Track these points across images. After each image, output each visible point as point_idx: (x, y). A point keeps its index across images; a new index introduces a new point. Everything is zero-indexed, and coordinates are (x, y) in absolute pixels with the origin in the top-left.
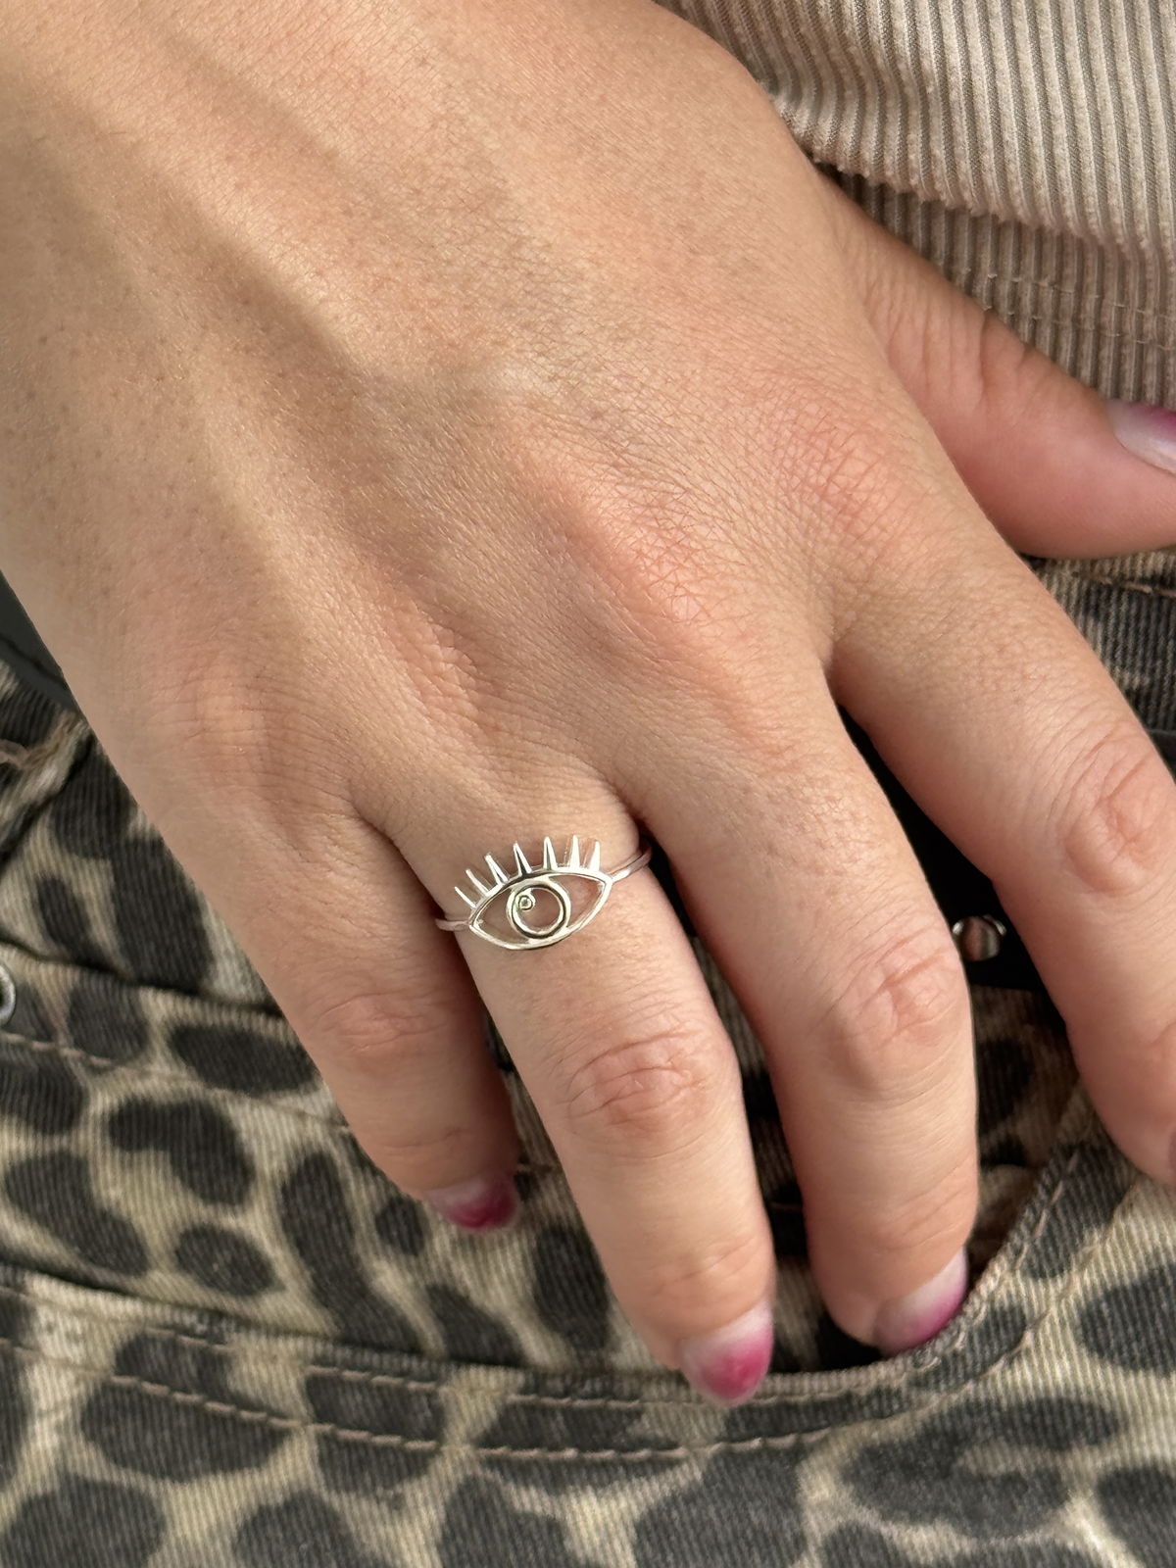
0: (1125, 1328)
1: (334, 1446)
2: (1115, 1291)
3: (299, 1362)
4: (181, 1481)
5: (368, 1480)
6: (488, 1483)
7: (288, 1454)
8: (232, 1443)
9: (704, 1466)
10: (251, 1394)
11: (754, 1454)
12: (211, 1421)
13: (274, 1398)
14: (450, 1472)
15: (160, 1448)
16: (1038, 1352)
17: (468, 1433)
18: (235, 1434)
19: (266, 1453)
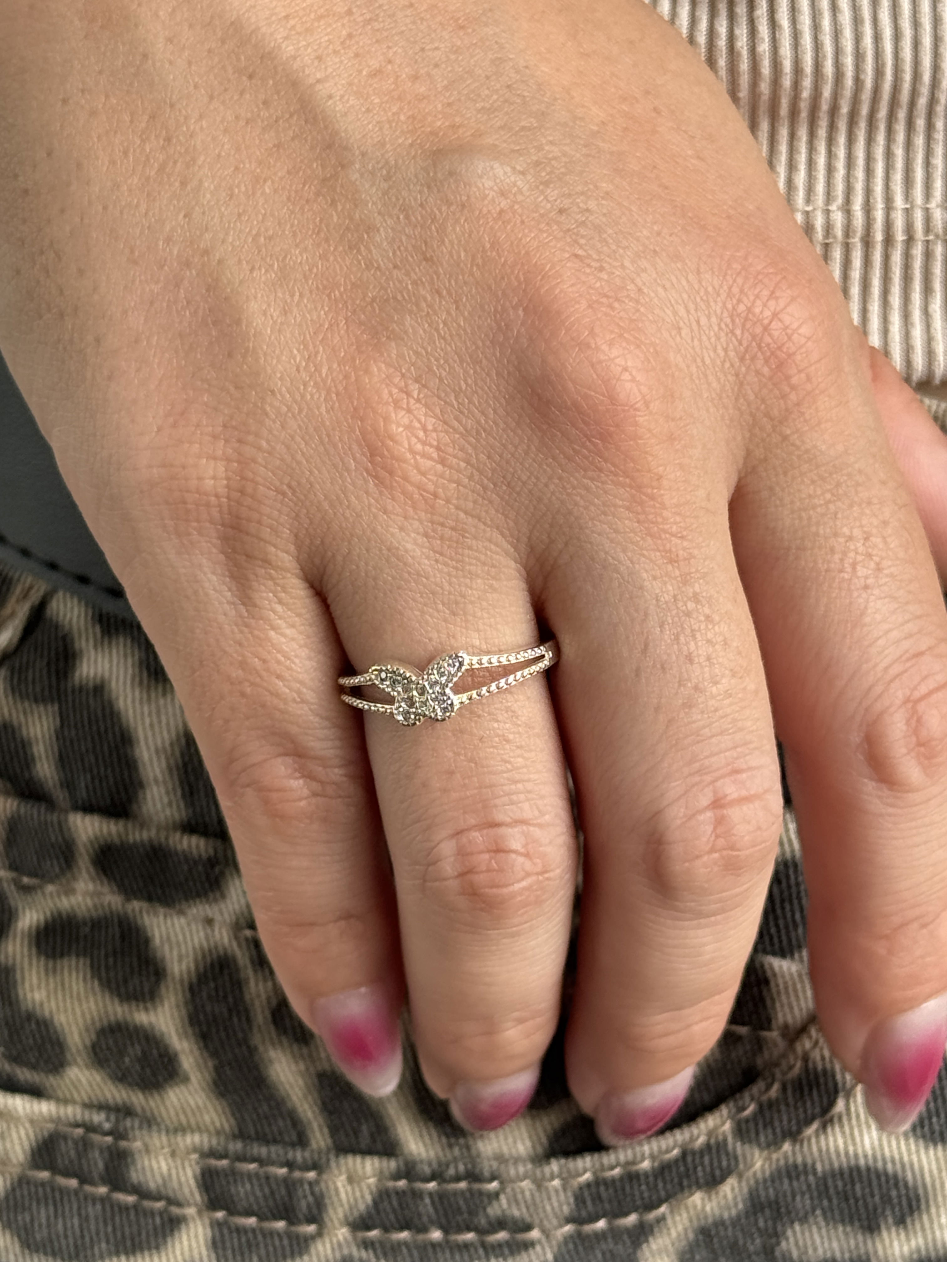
1: (226, 1231)
3: (195, 1156)
7: (185, 1238)
8: (135, 1228)
9: (556, 1249)
10: (152, 1186)
11: (600, 1236)
12: (116, 1209)
13: (174, 1190)
14: (329, 1252)
15: (69, 1233)
16: (850, 1119)
17: (346, 1217)
18: (138, 1221)
19: (164, 1237)
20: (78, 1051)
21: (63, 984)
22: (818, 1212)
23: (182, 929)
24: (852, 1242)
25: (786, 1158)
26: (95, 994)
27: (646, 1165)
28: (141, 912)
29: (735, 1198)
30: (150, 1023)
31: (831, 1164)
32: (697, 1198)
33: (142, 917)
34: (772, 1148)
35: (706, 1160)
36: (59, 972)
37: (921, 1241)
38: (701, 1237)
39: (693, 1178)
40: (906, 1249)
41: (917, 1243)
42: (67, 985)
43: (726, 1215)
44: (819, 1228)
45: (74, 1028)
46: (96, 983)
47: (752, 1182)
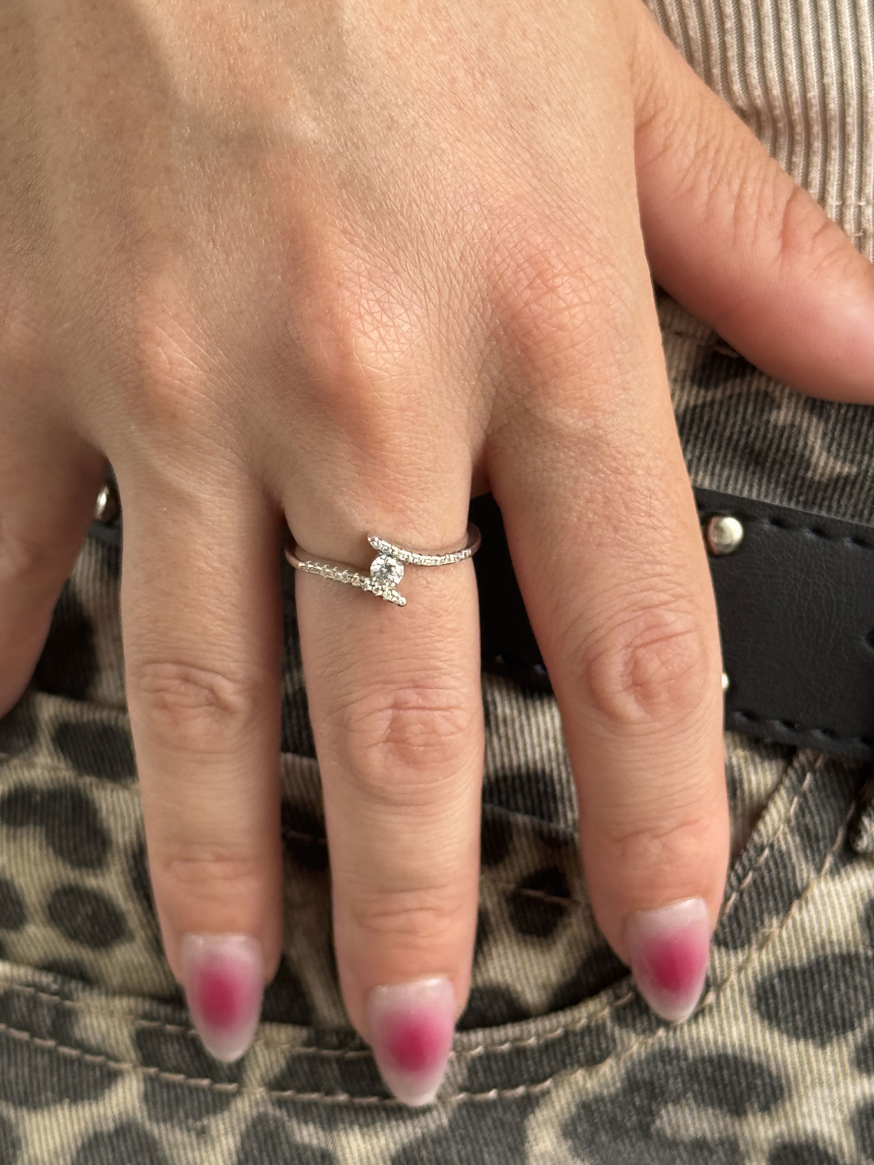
0: (792, 1002)
1: (157, 1086)
2: (787, 970)
3: (130, 1018)
4: (35, 1108)
5: (181, 1113)
6: (276, 1120)
7: (120, 1090)
8: (77, 1080)
9: (451, 1114)
10: (93, 1042)
11: (491, 1105)
12: (62, 1062)
13: (111, 1045)
14: (247, 1109)
15: (20, 1081)
16: (719, 1012)
17: (263, 1079)
18: (80, 1073)
19: (103, 1089)
20: (35, 910)
21: (22, 850)
22: (690, 1095)
23: (126, 802)
24: (721, 1125)
25: (660, 1043)
26: (49, 860)
27: (532, 1041)
28: (91, 785)
29: (613, 1077)
30: (99, 887)
31: (701, 1051)
32: (579, 1075)
33: (92, 791)
34: (648, 1033)
35: (587, 1040)
36: (18, 839)
37: (784, 1127)
38: (582, 1111)
39: (575, 1057)
40: (770, 1133)
41: (780, 1128)
42: (25, 851)
43: (605, 1092)
44: (691, 1110)
45: (32, 891)
46: (51, 851)
47: (629, 1064)
